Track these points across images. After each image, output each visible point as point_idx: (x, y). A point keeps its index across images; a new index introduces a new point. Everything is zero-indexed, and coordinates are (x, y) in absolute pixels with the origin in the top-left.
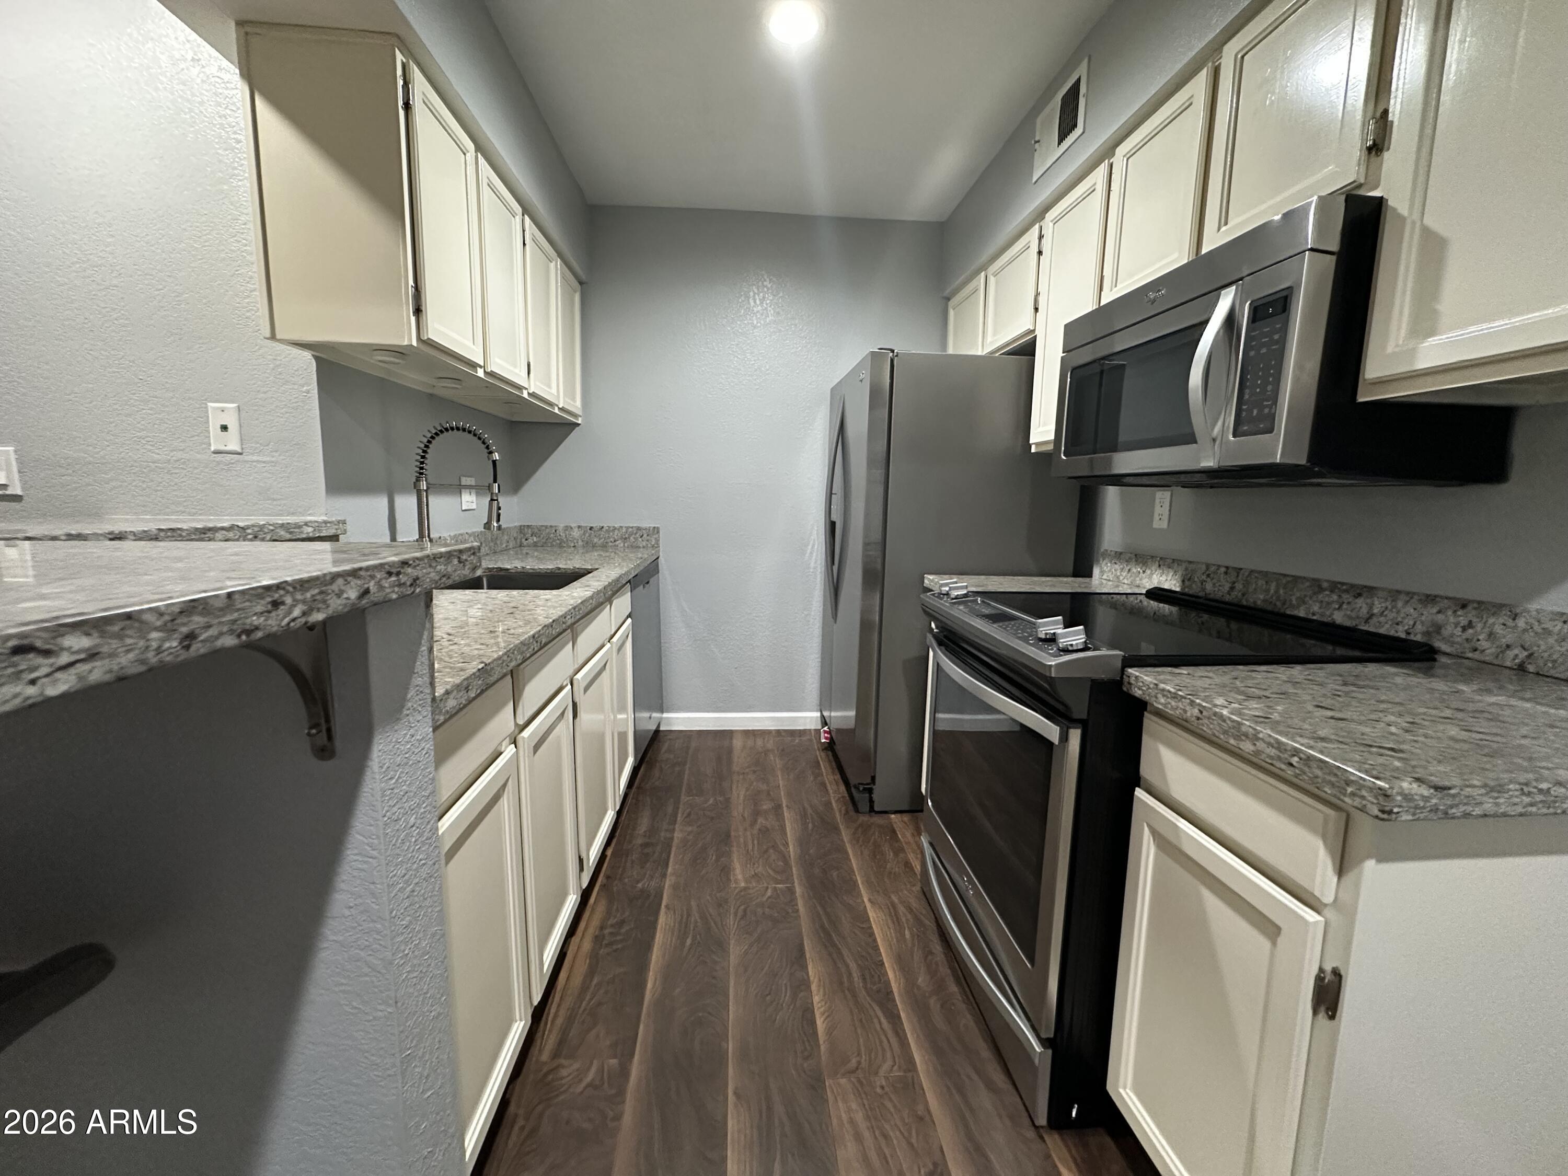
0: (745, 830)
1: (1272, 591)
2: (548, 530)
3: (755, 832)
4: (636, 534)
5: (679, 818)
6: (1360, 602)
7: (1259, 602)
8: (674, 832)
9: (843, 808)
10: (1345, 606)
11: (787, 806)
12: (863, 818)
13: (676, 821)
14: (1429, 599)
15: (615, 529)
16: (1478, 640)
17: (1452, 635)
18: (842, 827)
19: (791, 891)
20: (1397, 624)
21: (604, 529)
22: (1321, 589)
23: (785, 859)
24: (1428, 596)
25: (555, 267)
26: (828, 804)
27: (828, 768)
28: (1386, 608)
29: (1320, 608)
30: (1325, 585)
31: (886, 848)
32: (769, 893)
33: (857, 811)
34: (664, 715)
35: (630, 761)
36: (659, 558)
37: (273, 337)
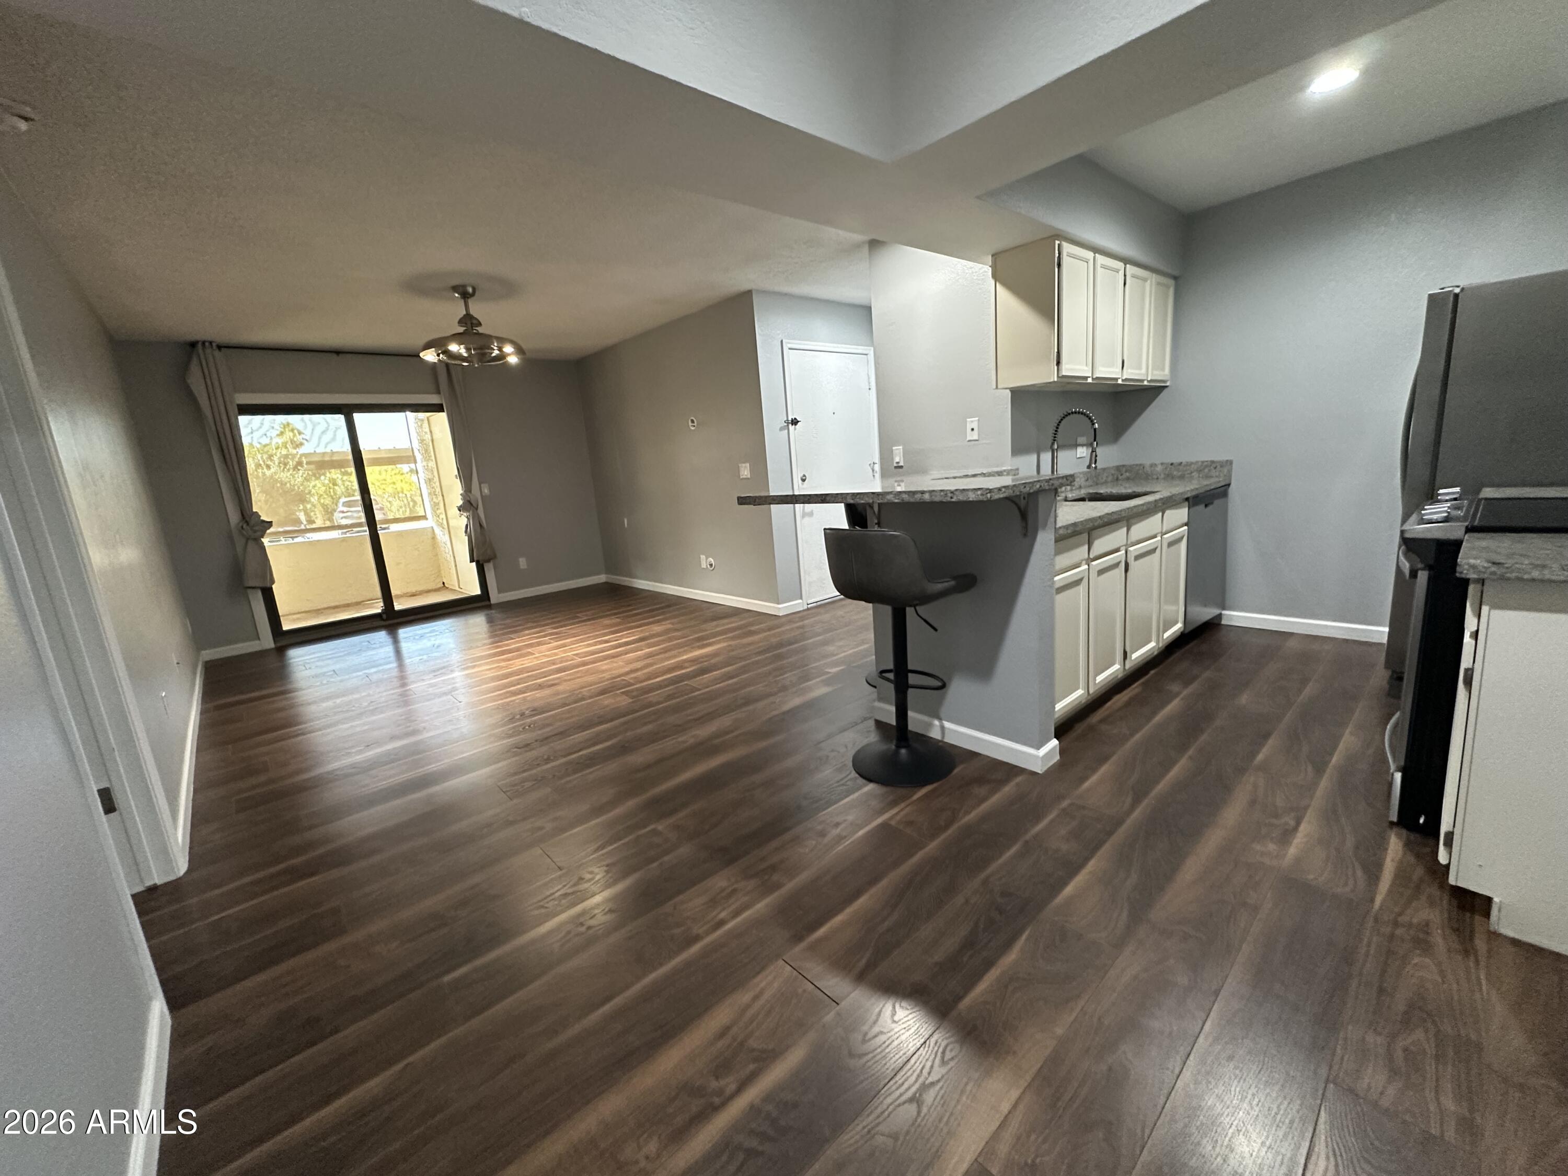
4: (1210, 466)
15: (1192, 463)
34: (1224, 612)
35: (1179, 626)
36: (1229, 485)
37: (997, 387)
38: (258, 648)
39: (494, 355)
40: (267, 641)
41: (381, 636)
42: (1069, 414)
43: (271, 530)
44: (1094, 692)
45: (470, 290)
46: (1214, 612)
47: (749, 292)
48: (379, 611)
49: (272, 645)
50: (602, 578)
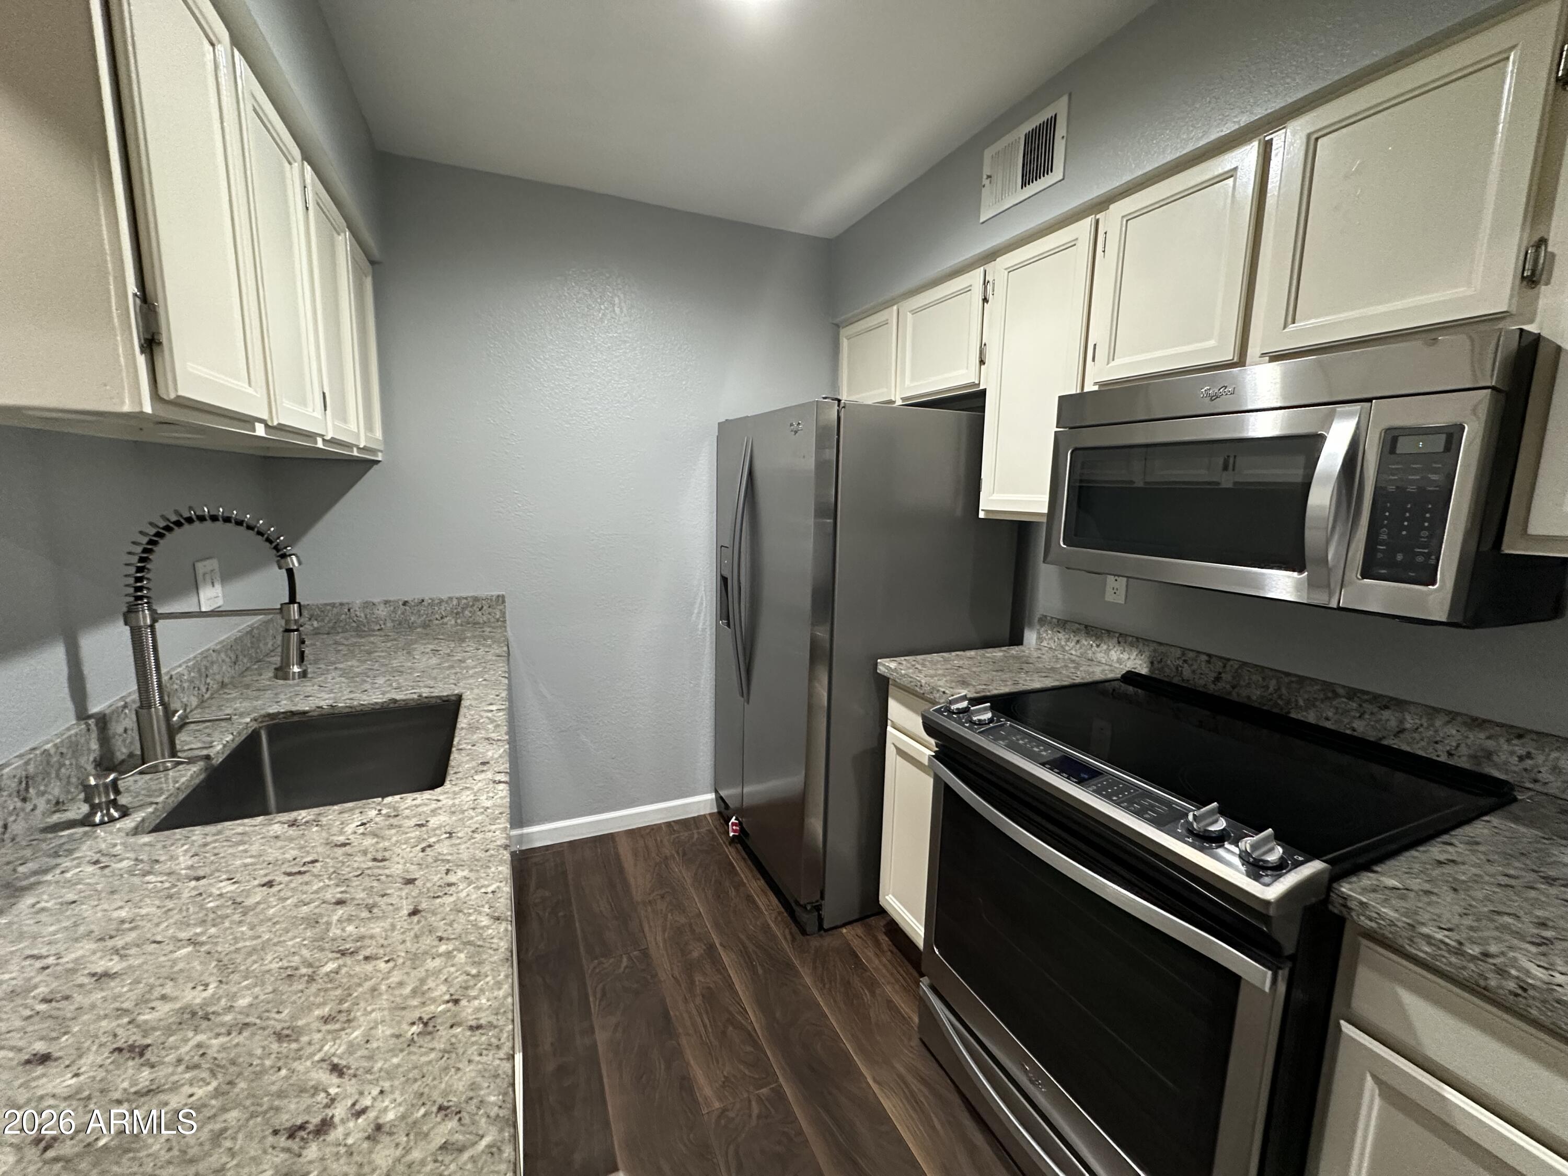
0: (686, 1000)
1: (1271, 689)
2: (335, 611)
3: (699, 1000)
4: (473, 605)
5: (594, 1008)
6: (1386, 714)
7: (1254, 698)
8: (593, 1032)
9: (787, 931)
10: (1367, 716)
11: (721, 945)
12: (815, 942)
13: (590, 1014)
14: (1477, 723)
15: (441, 601)
16: (1540, 772)
17: (1506, 763)
18: (797, 963)
19: (779, 1094)
20: (1436, 743)
21: (425, 603)
22: (1336, 695)
23: (751, 1038)
24: (1475, 719)
25: (343, 241)
26: (766, 928)
27: (746, 870)
28: (1422, 725)
29: (1336, 714)
30: (1341, 691)
31: (856, 982)
32: (755, 1110)
33: (804, 933)
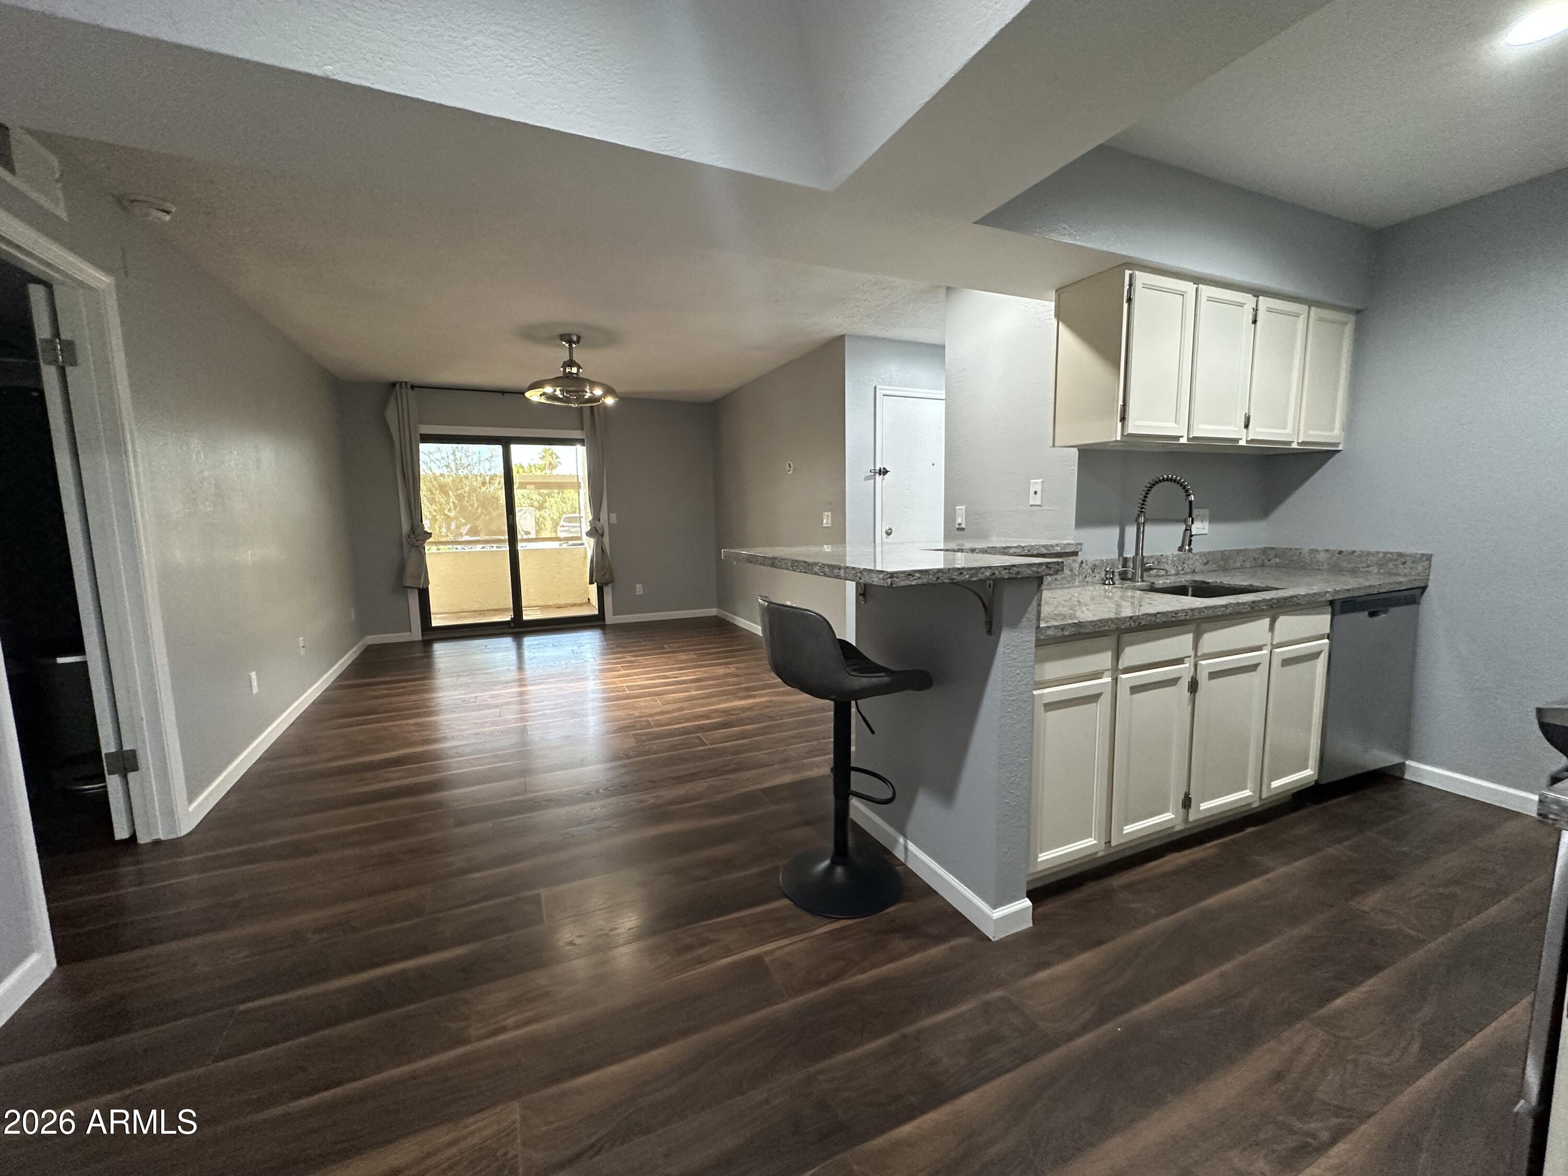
2: (1292, 553)
4: (1397, 560)
15: (1370, 553)
21: (1356, 554)
25: (1306, 317)
34: (1408, 762)
35: (1307, 774)
36: (1424, 589)
37: (1054, 446)
38: (408, 639)
39: (586, 397)
40: (416, 634)
41: (507, 642)
42: (1160, 481)
43: (431, 540)
44: (1117, 846)
45: (575, 338)
46: (1396, 759)
47: (841, 338)
48: (509, 619)
49: (420, 638)
50: (713, 612)
